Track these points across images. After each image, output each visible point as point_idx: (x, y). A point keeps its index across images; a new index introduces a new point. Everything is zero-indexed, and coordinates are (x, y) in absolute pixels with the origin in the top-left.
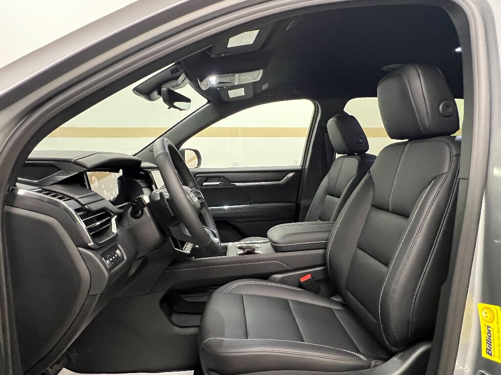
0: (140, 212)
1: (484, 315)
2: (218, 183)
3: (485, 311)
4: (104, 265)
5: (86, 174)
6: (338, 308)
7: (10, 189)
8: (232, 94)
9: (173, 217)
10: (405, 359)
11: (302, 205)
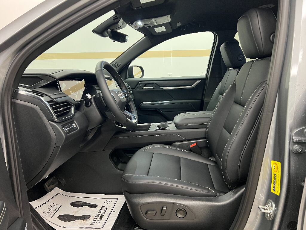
0: (90, 103)
1: (274, 167)
2: (152, 87)
3: (274, 165)
4: (63, 131)
5: (58, 82)
6: (212, 164)
7: (15, 90)
8: (158, 30)
9: (106, 107)
10: (235, 193)
11: (205, 102)
